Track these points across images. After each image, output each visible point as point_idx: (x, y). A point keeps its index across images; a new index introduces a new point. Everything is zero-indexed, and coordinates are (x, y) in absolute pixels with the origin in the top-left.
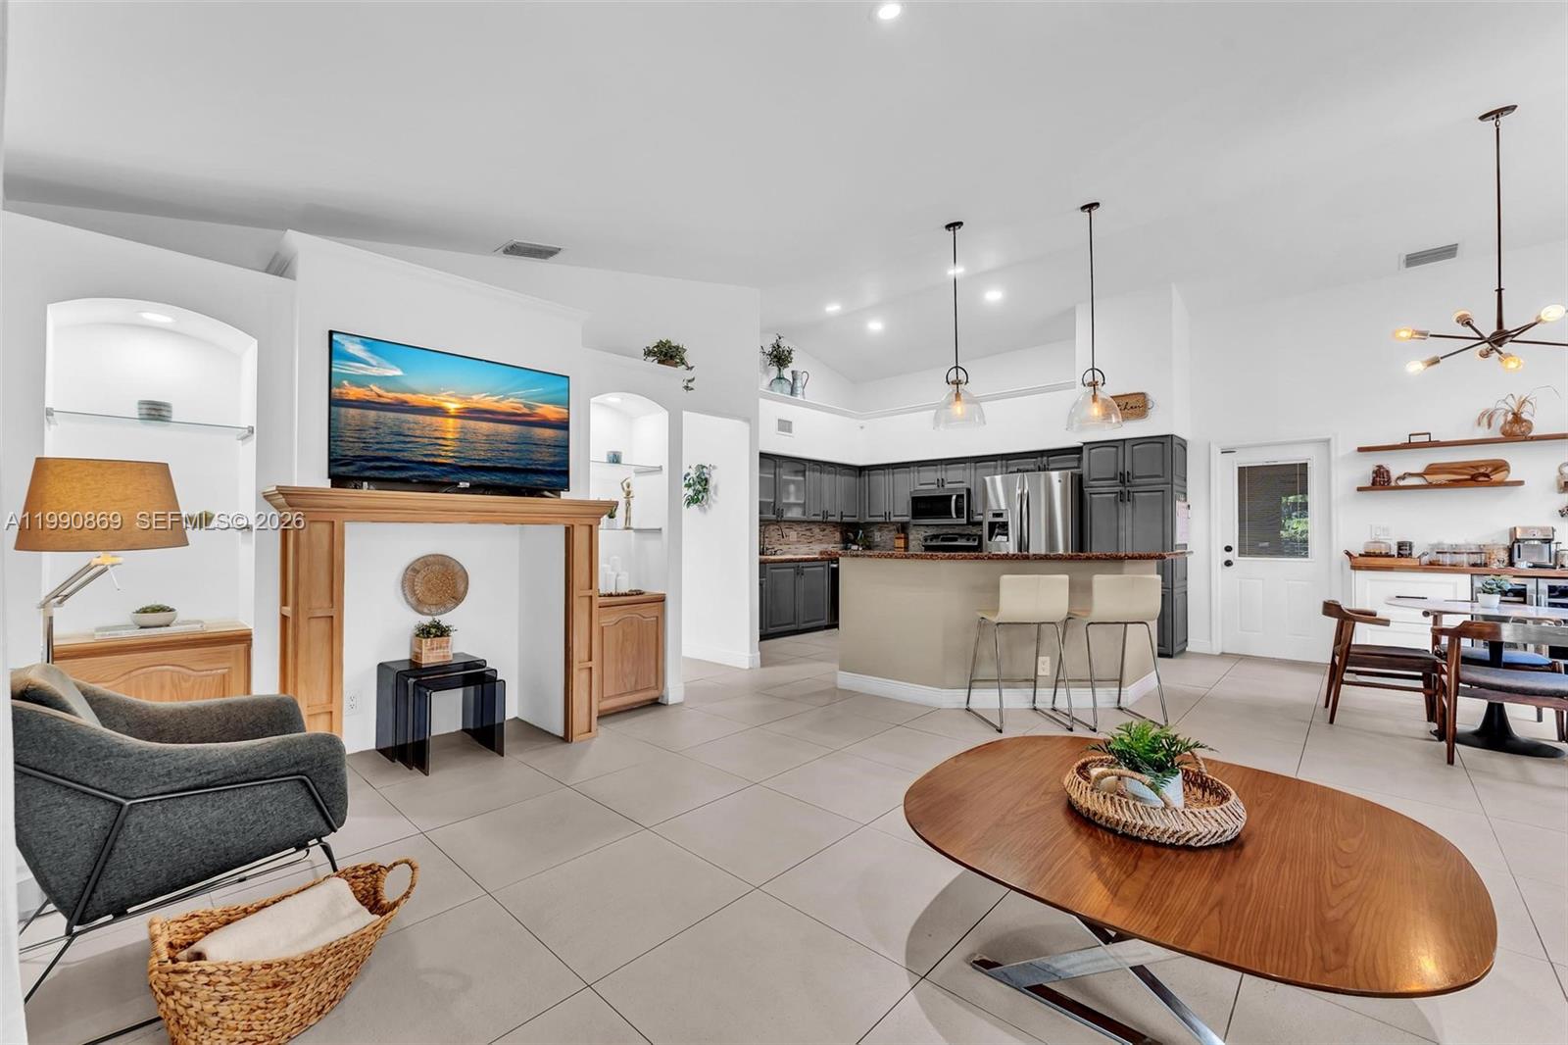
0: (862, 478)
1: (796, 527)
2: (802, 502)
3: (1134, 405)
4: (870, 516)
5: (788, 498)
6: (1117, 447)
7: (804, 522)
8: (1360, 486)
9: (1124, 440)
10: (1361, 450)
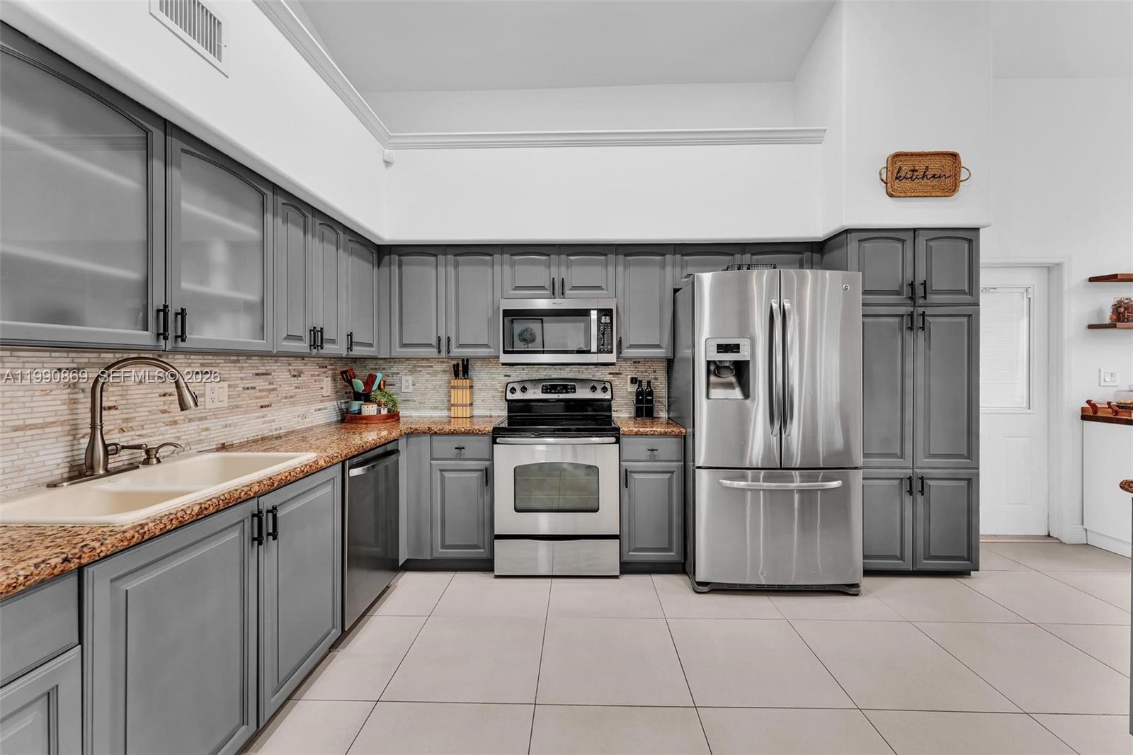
0: (385, 270)
1: (225, 368)
2: (254, 297)
3: (938, 172)
4: (404, 346)
5: (203, 279)
6: (903, 241)
7: (249, 354)
8: (1090, 323)
9: (915, 230)
10: (1092, 280)
